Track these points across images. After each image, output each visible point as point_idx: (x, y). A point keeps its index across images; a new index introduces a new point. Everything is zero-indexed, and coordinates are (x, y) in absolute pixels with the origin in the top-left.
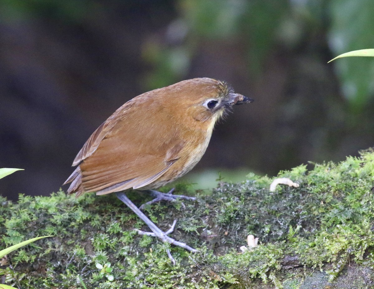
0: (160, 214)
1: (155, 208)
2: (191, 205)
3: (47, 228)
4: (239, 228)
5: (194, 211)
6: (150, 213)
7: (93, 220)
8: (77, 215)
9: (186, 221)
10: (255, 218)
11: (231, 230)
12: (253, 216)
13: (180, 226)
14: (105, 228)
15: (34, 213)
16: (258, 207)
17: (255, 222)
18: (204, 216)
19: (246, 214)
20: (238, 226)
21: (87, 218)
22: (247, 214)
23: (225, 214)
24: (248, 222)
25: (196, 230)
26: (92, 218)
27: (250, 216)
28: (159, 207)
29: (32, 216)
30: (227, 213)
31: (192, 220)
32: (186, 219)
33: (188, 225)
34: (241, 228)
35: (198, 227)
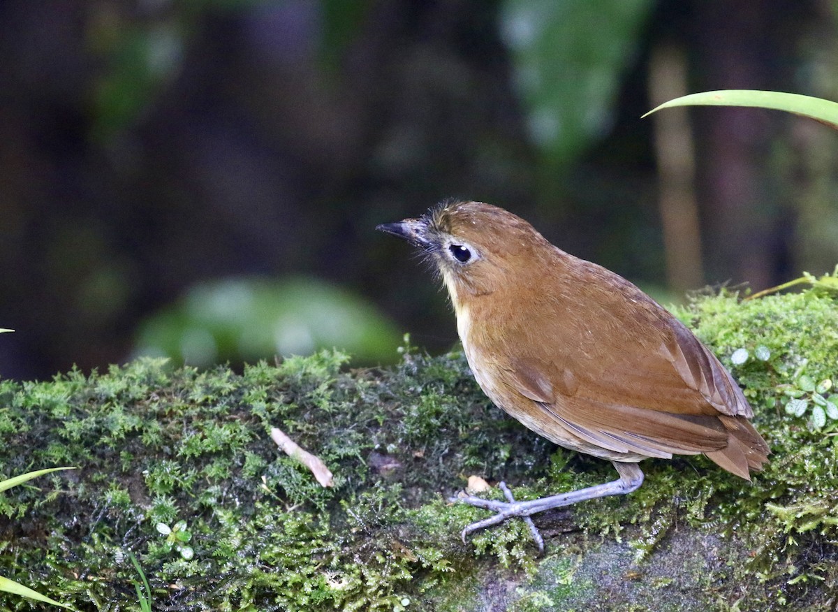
0: (285, 422)
1: (273, 409)
2: (348, 403)
3: (50, 448)
4: (447, 451)
5: (354, 415)
6: (263, 418)
7: (147, 431)
8: (112, 422)
9: (339, 436)
10: (480, 431)
11: (429, 454)
12: (476, 426)
13: (326, 444)
14: (172, 447)
15: (23, 417)
16: (486, 409)
17: (480, 439)
18: (374, 424)
19: (460, 423)
20: (445, 446)
21: (134, 427)
22: (462, 423)
23: (420, 419)
24: (466, 440)
25: (359, 453)
26: (144, 429)
27: (470, 427)
28: (281, 406)
29: (19, 421)
30: (424, 417)
31: (350, 434)
32: (339, 431)
33: (343, 442)
34: (450, 450)
35: (363, 446)
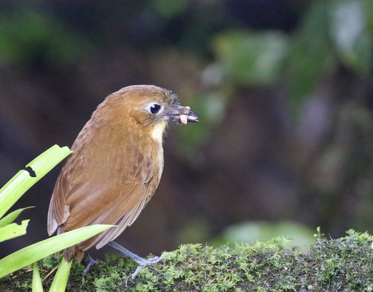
0: (257, 273)
1: (251, 266)
2: (289, 263)
3: (137, 287)
4: (340, 287)
5: (292, 269)
6: (246, 271)
7: (187, 277)
8: (168, 276)
9: (283, 279)
10: (356, 277)
11: (331, 289)
12: (354, 274)
13: (277, 284)
14: (200, 287)
15: (124, 272)
16: (359, 266)
17: (356, 281)
18: (302, 274)
19: (347, 272)
20: (339, 284)
21: (180, 276)
22: (349, 272)
23: (326, 272)
24: (350, 281)
25: (294, 288)
26: (185, 276)
27: (352, 275)
28: (255, 264)
29: (122, 274)
30: (328, 271)
31: (289, 278)
32: (284, 277)
33: (286, 283)
34: (341, 287)
35: (296, 284)
